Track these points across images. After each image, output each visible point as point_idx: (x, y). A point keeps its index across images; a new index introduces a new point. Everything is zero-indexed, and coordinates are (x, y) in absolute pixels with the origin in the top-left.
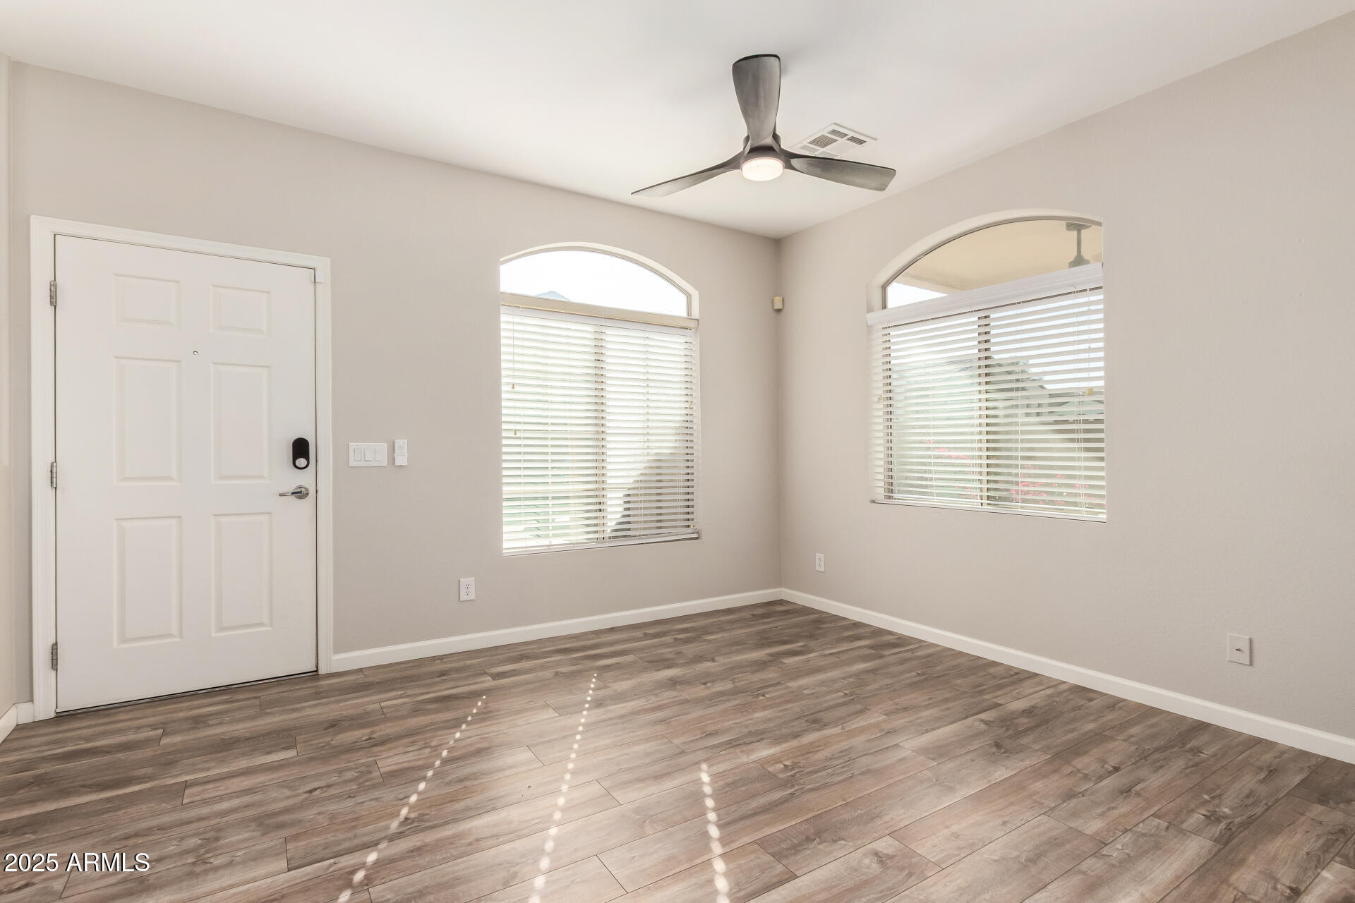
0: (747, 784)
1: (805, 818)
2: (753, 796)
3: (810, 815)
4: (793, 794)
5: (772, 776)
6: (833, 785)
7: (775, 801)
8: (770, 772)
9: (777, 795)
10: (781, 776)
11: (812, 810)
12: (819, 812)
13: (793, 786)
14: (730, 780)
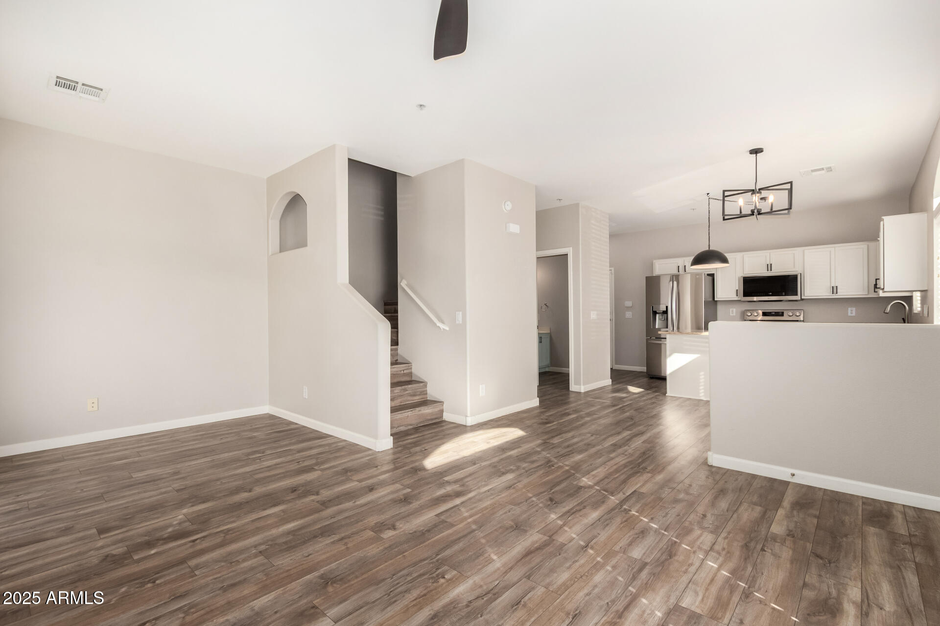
0: (469, 557)
1: (430, 541)
2: (462, 550)
3: (427, 543)
4: (437, 555)
5: (453, 567)
6: (409, 566)
7: (448, 548)
8: (455, 569)
9: (448, 552)
10: (446, 568)
11: (425, 546)
12: (421, 545)
13: (437, 561)
14: (481, 558)
